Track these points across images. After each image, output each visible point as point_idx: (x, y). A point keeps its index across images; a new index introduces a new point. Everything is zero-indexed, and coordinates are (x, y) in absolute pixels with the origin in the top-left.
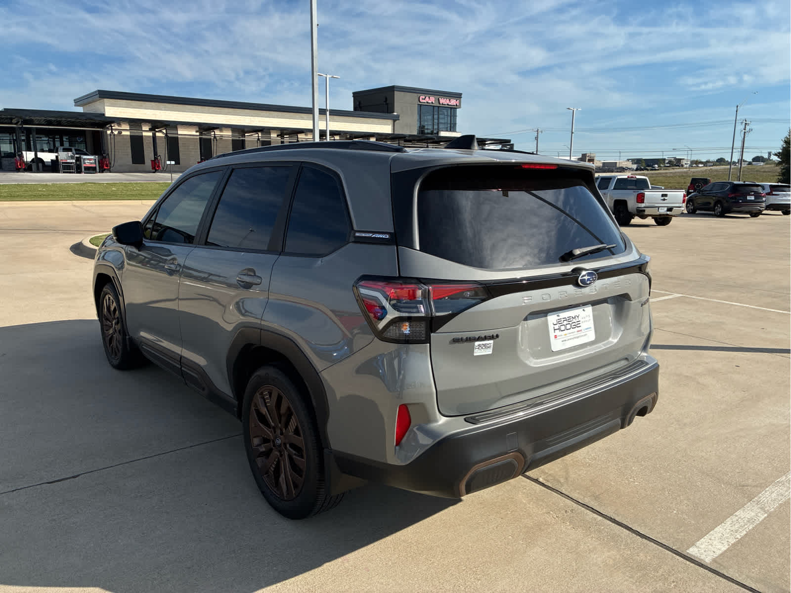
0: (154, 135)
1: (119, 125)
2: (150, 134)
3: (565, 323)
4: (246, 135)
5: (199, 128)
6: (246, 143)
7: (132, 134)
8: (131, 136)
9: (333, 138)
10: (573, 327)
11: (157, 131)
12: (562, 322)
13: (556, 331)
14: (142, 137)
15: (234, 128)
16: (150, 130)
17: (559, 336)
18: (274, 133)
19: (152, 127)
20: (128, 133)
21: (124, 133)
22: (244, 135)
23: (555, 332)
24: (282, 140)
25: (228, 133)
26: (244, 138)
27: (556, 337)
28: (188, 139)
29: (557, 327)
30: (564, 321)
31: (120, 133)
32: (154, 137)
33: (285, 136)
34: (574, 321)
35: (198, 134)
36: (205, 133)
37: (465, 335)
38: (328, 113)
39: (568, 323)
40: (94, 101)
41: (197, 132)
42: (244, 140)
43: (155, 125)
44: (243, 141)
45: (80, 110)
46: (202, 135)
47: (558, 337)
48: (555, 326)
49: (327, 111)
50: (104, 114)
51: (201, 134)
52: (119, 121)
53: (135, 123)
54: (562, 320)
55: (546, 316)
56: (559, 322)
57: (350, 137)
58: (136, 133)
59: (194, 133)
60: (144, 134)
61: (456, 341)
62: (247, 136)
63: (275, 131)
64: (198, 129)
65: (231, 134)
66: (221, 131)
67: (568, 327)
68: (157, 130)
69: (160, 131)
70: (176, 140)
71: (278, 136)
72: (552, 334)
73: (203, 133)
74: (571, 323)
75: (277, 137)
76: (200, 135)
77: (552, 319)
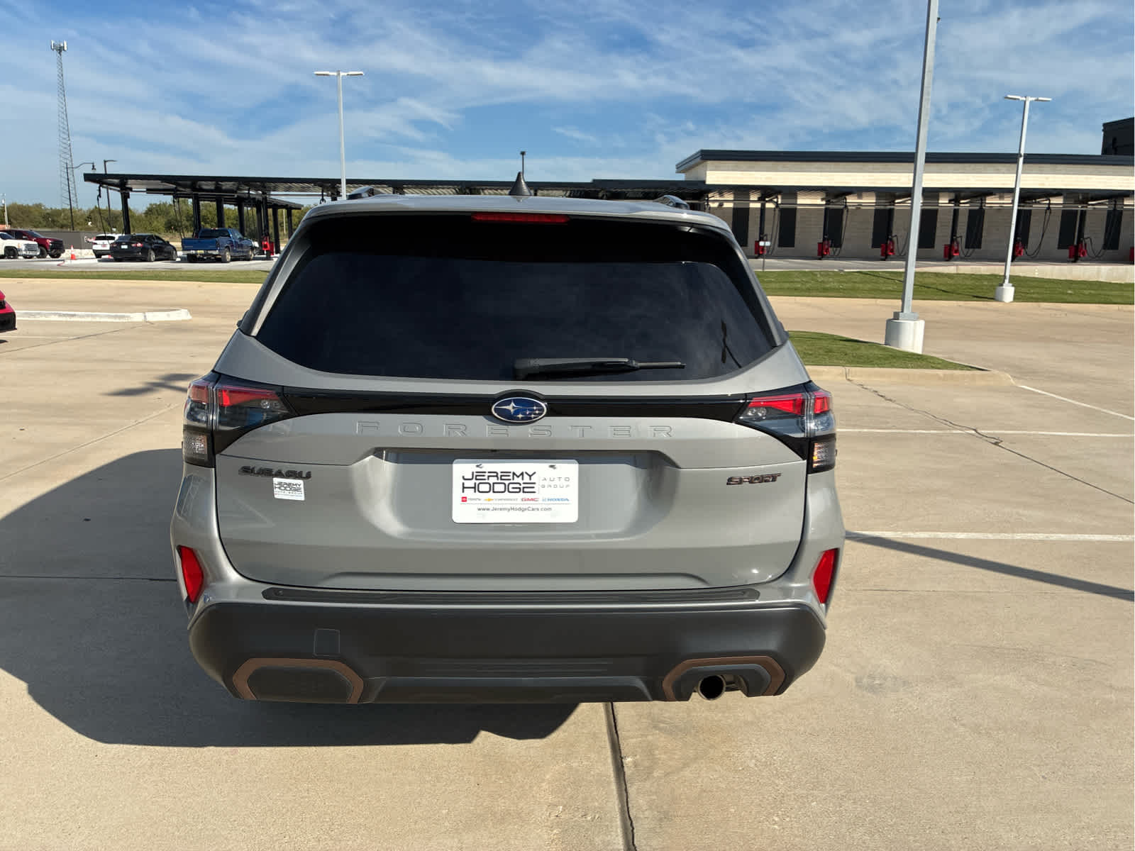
0: (763, 205)
1: (721, 194)
2: (758, 205)
3: (492, 480)
4: (897, 201)
5: (827, 196)
6: (896, 215)
7: (736, 207)
8: (734, 209)
9: (1048, 202)
10: (511, 490)
11: (767, 202)
12: (486, 477)
13: (465, 489)
14: (748, 209)
15: (880, 192)
16: (760, 199)
17: (471, 499)
18: (944, 196)
19: (762, 195)
20: (731, 205)
21: (726, 205)
22: (894, 202)
23: (463, 492)
24: (956, 208)
25: (869, 200)
26: (892, 207)
27: (464, 500)
28: (810, 211)
29: (468, 484)
30: (489, 476)
31: (721, 205)
32: (763, 209)
33: (962, 201)
34: (516, 480)
35: (824, 202)
36: (834, 201)
37: (259, 465)
38: (1021, 160)
39: (500, 481)
40: (697, 165)
41: (822, 199)
42: (893, 209)
43: (767, 192)
44: (891, 211)
45: (681, 177)
46: (829, 204)
47: (468, 501)
48: (465, 482)
49: (1021, 156)
50: (704, 182)
51: (828, 202)
52: (721, 189)
53: (741, 191)
54: (487, 474)
55: (452, 463)
56: (477, 476)
57: (1083, 198)
58: (741, 205)
59: (819, 202)
60: (752, 205)
61: (246, 470)
62: (898, 203)
63: (947, 194)
64: (824, 196)
65: (874, 201)
66: (860, 197)
67: (499, 488)
68: (767, 199)
69: (771, 201)
70: (793, 212)
71: (950, 201)
72: (457, 493)
73: (832, 200)
74: (507, 482)
75: (949, 203)
76: (826, 204)
77: (461, 469)
